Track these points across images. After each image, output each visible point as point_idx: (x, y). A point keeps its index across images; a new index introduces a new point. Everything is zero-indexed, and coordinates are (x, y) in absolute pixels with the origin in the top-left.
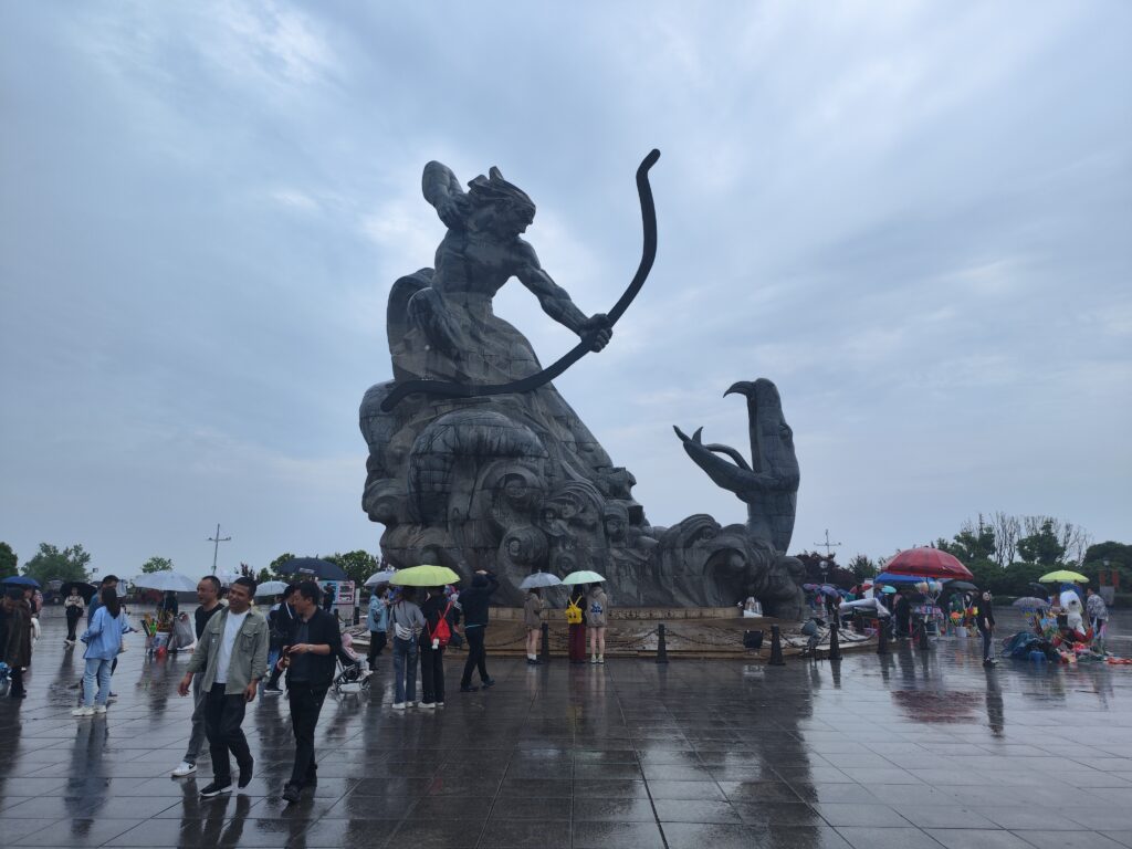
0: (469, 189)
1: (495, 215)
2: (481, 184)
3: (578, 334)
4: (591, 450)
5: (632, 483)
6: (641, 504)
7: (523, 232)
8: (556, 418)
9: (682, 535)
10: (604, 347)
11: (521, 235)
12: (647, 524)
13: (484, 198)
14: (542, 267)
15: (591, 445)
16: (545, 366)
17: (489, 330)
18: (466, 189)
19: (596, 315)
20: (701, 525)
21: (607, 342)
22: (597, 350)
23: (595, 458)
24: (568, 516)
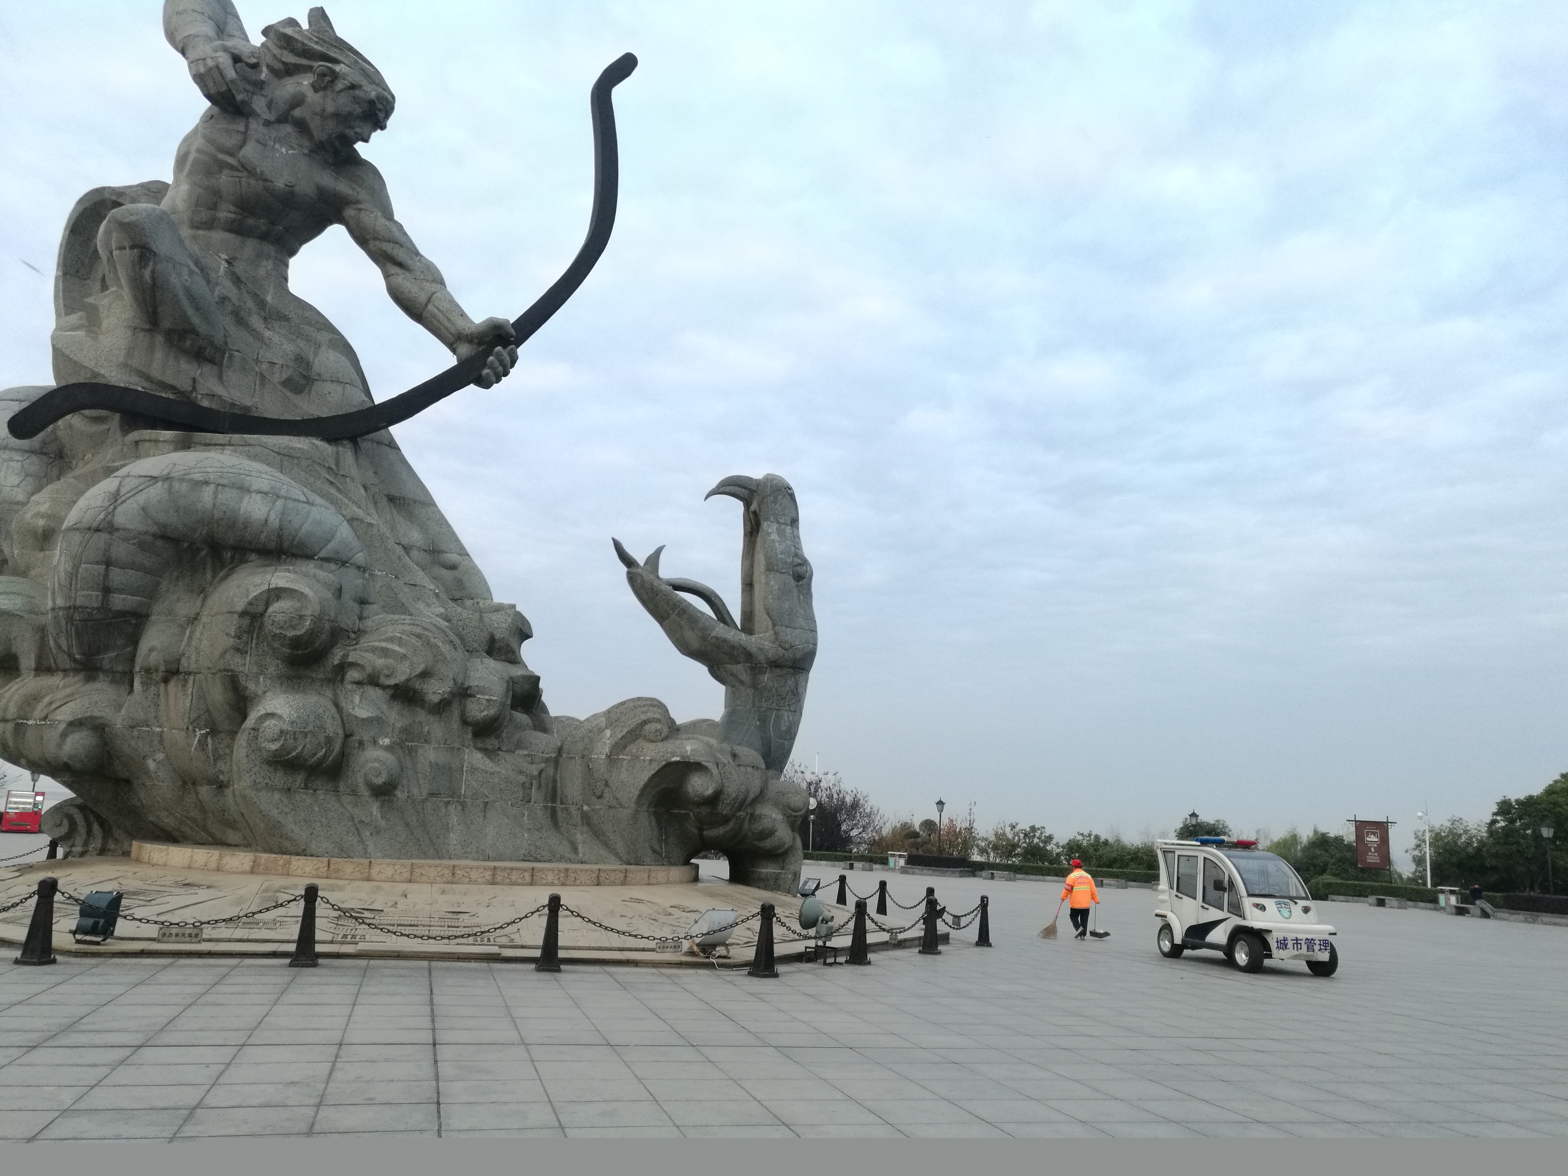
0: (264, 39)
1: (312, 97)
2: (289, 31)
3: (454, 351)
4: (453, 567)
5: (524, 633)
6: (537, 673)
7: (366, 140)
8: (391, 499)
9: (608, 733)
10: (498, 380)
11: (359, 146)
12: (544, 710)
13: (291, 59)
14: (397, 217)
15: (453, 557)
16: (379, 397)
17: (272, 316)
18: (257, 39)
19: (491, 320)
20: (643, 717)
21: (506, 374)
22: (485, 384)
23: (460, 583)
24: (392, 682)
